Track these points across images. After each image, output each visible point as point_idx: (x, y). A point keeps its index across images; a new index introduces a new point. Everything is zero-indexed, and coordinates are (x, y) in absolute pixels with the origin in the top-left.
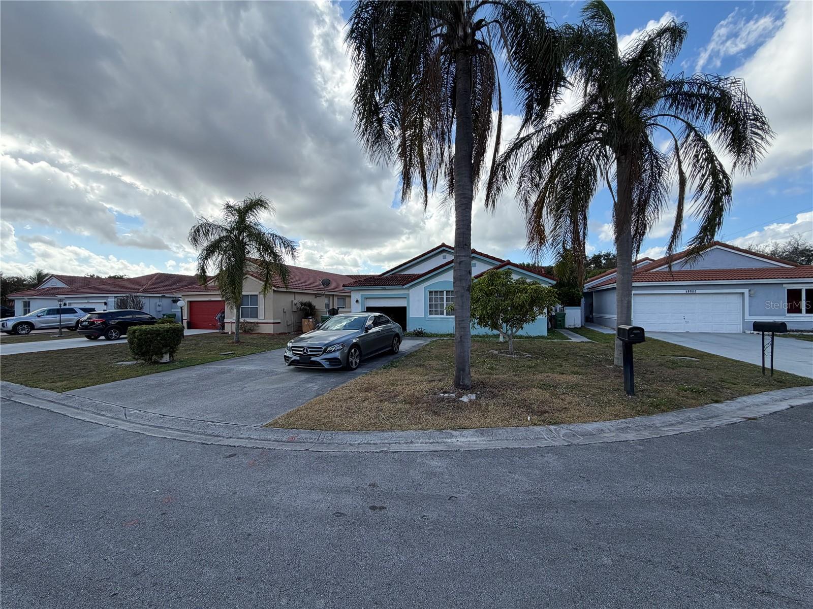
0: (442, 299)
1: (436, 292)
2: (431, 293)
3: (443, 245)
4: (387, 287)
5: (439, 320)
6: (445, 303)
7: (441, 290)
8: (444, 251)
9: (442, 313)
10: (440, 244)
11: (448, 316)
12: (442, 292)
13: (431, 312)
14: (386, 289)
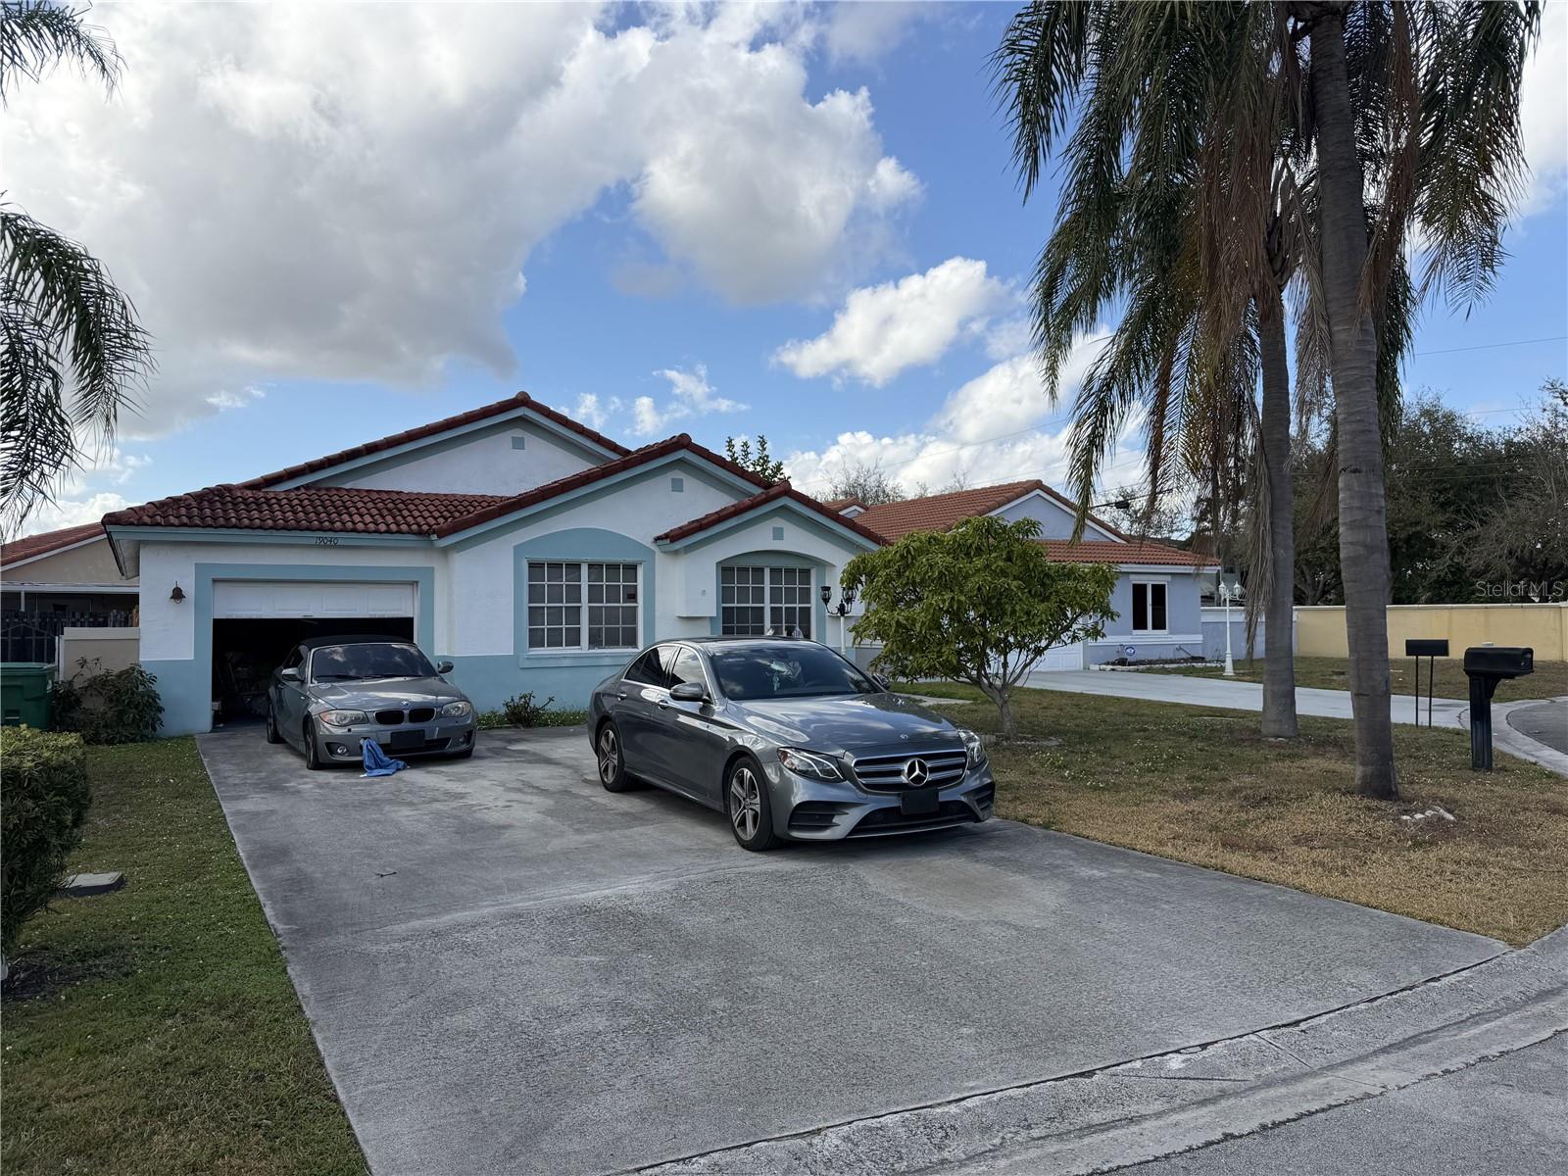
0: (574, 593)
1: (555, 566)
2: (535, 567)
3: (523, 400)
4: (343, 538)
5: (567, 663)
6: (585, 604)
7: (572, 558)
8: (522, 422)
9: (574, 641)
10: (512, 395)
11: (597, 651)
12: (574, 567)
13: (535, 640)
14: (336, 547)
